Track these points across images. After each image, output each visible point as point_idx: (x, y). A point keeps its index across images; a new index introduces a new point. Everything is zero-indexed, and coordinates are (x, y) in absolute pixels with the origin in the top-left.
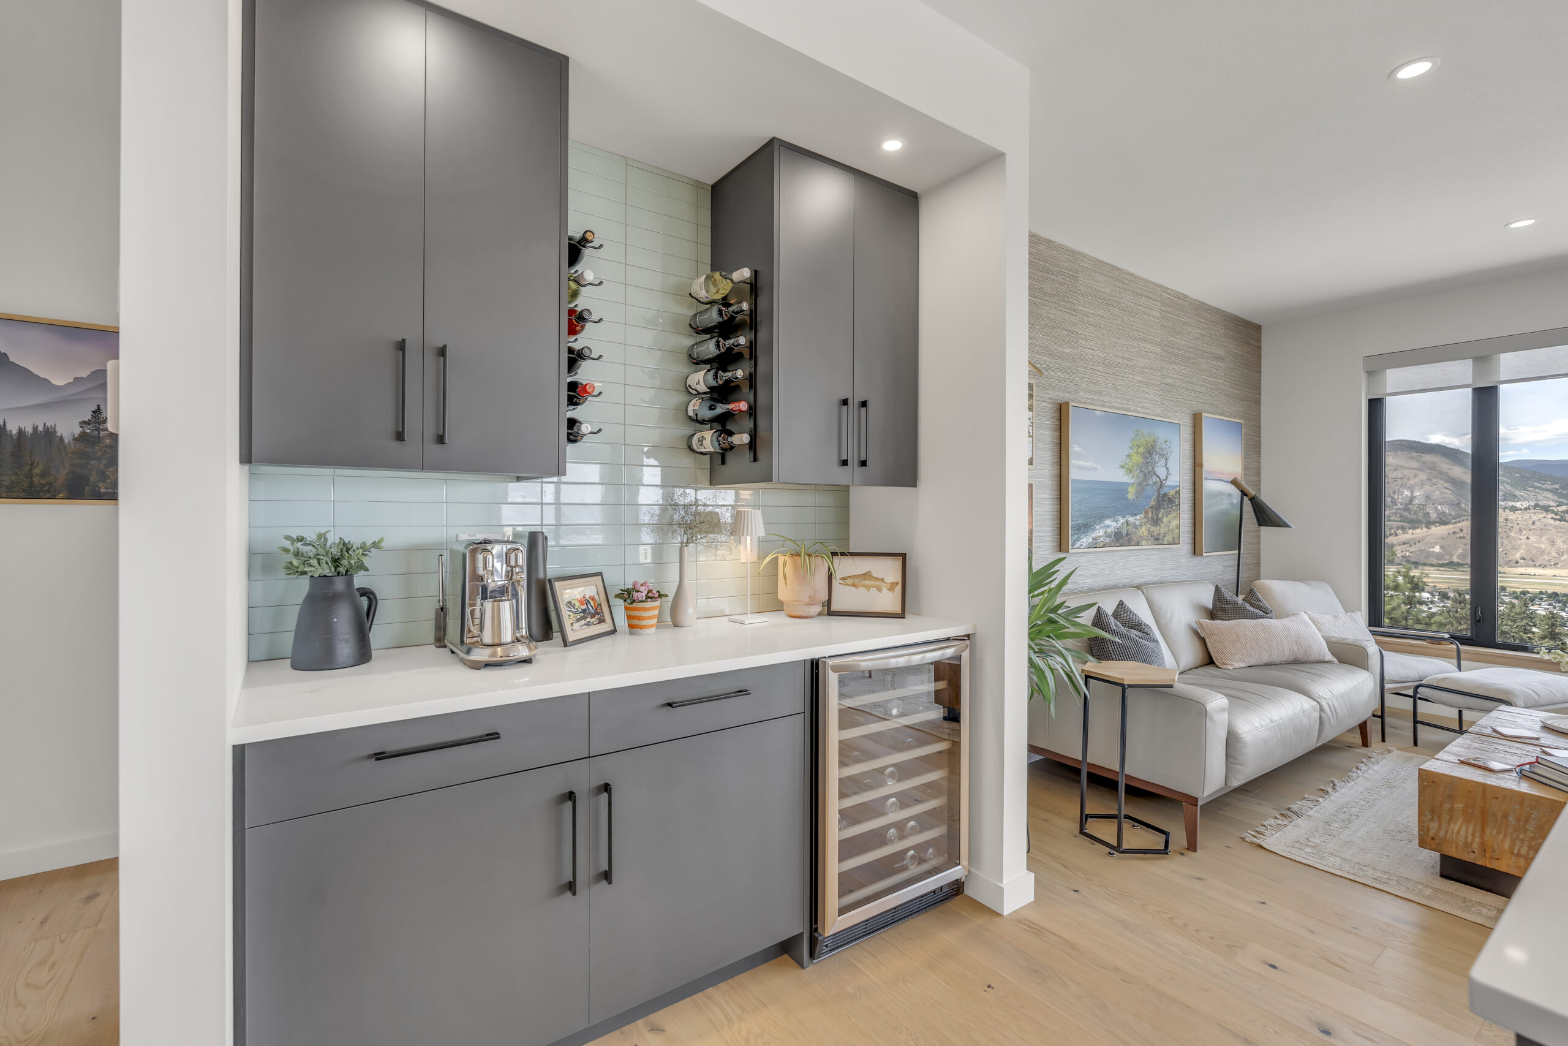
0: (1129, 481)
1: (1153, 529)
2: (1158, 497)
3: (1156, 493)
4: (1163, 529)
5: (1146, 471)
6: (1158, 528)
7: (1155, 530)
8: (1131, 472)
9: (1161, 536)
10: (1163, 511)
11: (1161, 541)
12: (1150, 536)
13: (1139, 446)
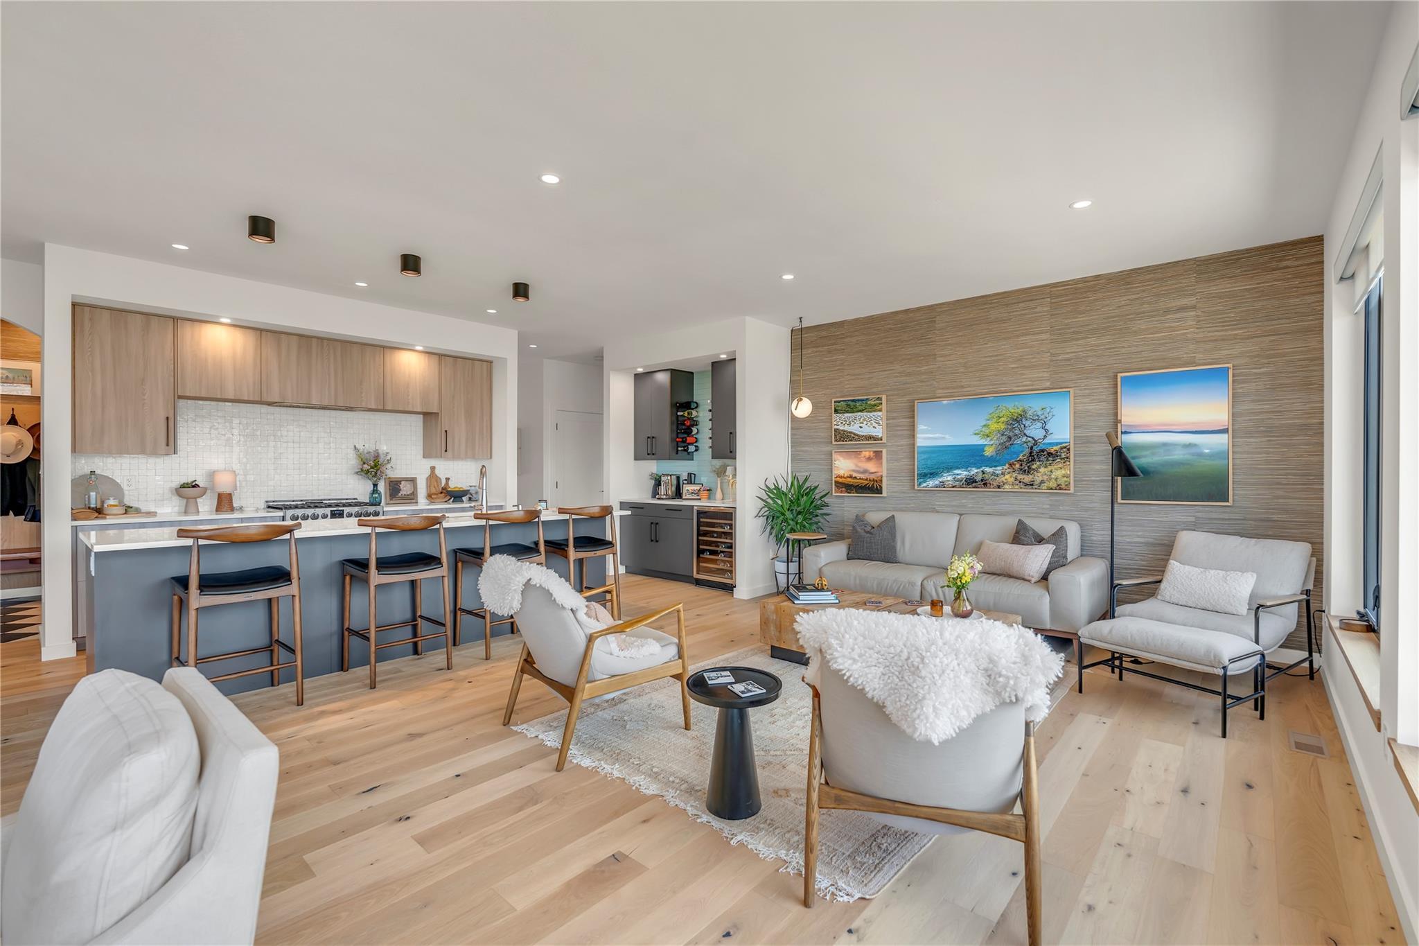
0: (985, 443)
1: (1020, 477)
2: (1031, 453)
3: (1027, 451)
4: (1038, 478)
5: (1011, 434)
6: (1031, 476)
7: (1027, 478)
8: (988, 436)
9: (1036, 483)
10: (1038, 463)
11: (1034, 487)
12: (1017, 482)
13: (1000, 418)
